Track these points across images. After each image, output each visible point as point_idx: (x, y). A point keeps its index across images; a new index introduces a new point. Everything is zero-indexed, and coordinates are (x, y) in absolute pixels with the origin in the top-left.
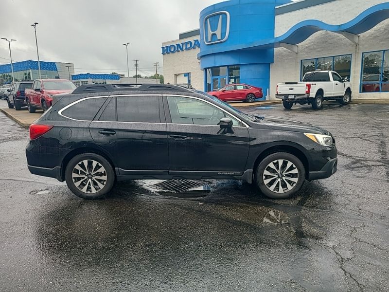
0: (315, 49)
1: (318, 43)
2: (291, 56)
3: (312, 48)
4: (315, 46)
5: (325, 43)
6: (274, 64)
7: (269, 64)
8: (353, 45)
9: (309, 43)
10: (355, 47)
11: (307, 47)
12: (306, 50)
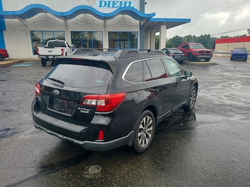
0: (40, 25)
1: (41, 21)
2: (21, 27)
3: (37, 23)
4: (39, 23)
5: (46, 21)
6: (6, 31)
7: (2, 30)
8: (64, 26)
9: (35, 20)
10: (66, 27)
11: (33, 22)
12: (33, 24)
